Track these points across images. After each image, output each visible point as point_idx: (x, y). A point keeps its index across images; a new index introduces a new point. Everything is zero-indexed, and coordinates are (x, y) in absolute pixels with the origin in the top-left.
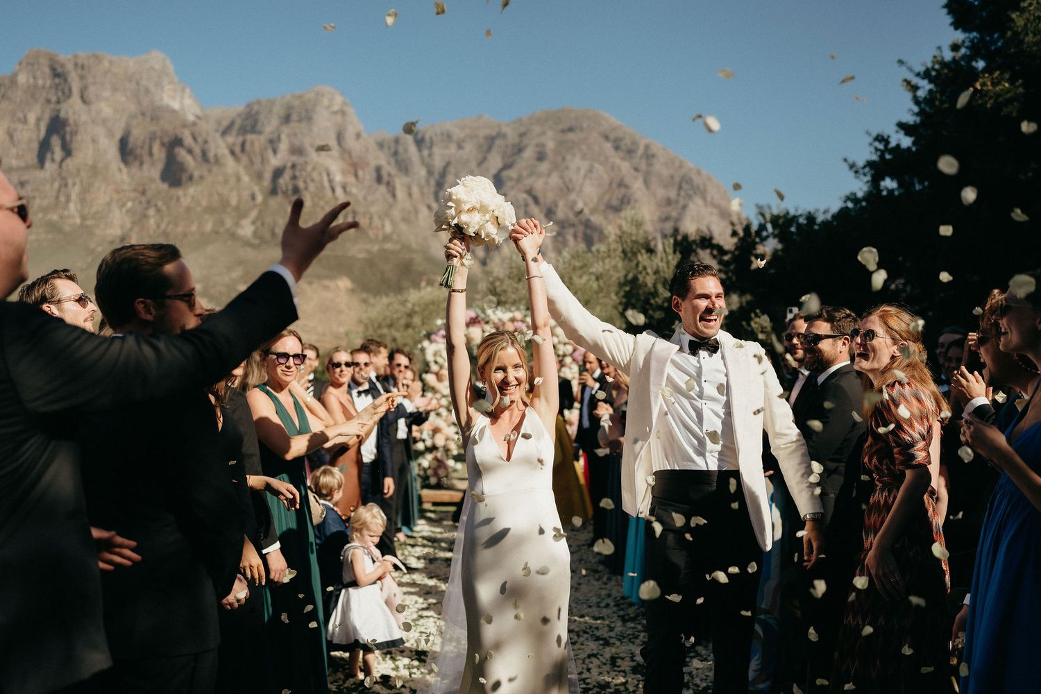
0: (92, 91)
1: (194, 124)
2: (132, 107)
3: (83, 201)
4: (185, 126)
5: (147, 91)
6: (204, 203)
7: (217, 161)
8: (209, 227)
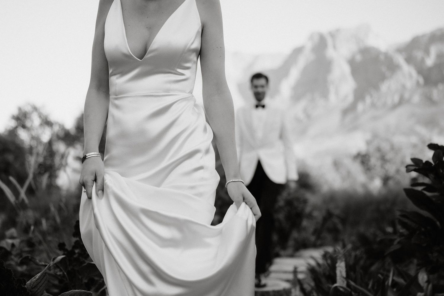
0: (338, 44)
2: (355, 49)
3: (337, 93)
5: (362, 40)
6: (394, 88)
7: (398, 67)
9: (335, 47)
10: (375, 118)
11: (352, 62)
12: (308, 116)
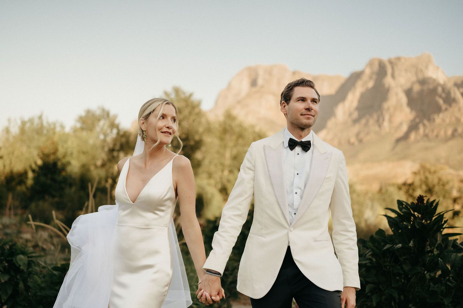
0: (397, 73)
1: (444, 84)
2: (414, 79)
3: (390, 121)
4: (439, 84)
5: (421, 70)
6: (448, 121)
7: (454, 100)
8: (450, 132)
9: (393, 76)
10: (426, 149)
11: (408, 92)
12: (360, 141)
